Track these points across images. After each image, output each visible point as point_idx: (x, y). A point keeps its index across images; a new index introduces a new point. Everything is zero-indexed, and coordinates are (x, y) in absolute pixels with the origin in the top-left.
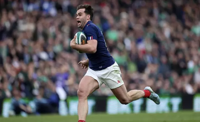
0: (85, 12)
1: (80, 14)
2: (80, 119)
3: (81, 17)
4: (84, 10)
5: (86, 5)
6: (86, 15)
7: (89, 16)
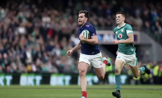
0: (85, 16)
1: (81, 17)
2: (83, 91)
3: (82, 19)
4: (84, 14)
5: (86, 11)
6: (85, 18)
7: (87, 19)
